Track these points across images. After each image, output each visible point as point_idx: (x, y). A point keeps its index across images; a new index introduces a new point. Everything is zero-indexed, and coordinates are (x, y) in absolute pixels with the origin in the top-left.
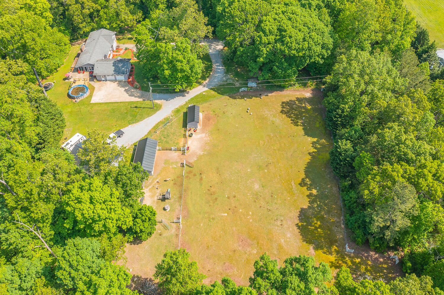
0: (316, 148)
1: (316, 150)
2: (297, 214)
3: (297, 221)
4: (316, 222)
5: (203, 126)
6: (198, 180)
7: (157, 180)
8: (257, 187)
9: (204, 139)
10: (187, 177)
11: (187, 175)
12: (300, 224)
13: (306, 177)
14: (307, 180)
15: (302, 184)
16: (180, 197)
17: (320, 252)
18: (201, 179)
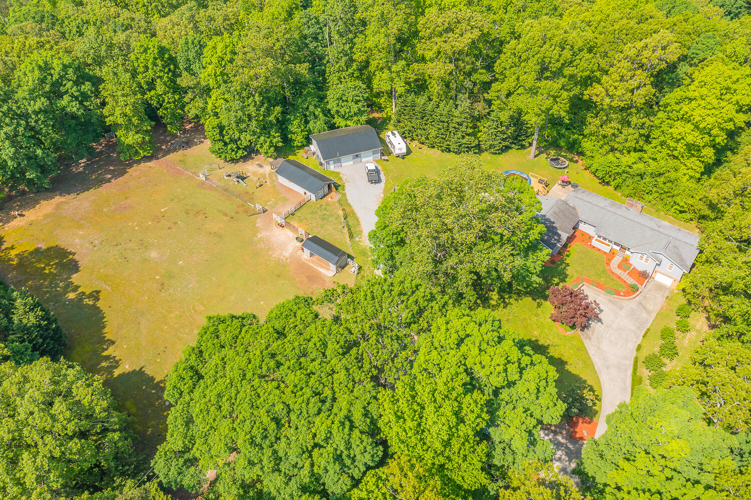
0: (107, 358)
1: (104, 354)
2: (80, 264)
3: (76, 257)
4: (52, 270)
5: (304, 263)
6: (227, 212)
7: (268, 183)
8: (154, 254)
9: (279, 252)
10: (243, 206)
11: (246, 207)
12: (71, 257)
13: (94, 305)
14: (91, 303)
15: (95, 295)
16: (226, 190)
17: (32, 249)
18: (226, 215)
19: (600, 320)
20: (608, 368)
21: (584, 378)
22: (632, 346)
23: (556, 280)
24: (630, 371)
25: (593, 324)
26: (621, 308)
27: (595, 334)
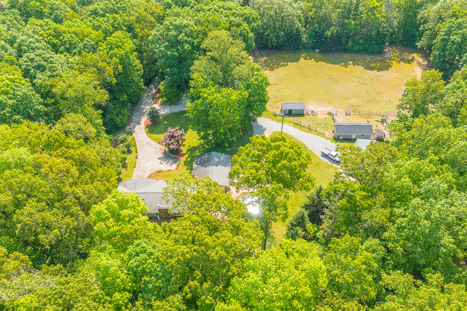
0: (310, 59)
1: (313, 59)
13: (339, 64)
14: (341, 64)
15: (345, 66)
19: (159, 159)
20: (148, 143)
21: (156, 135)
22: (140, 156)
23: (189, 160)
24: (138, 147)
25: (162, 155)
26: (151, 170)
27: (159, 152)
